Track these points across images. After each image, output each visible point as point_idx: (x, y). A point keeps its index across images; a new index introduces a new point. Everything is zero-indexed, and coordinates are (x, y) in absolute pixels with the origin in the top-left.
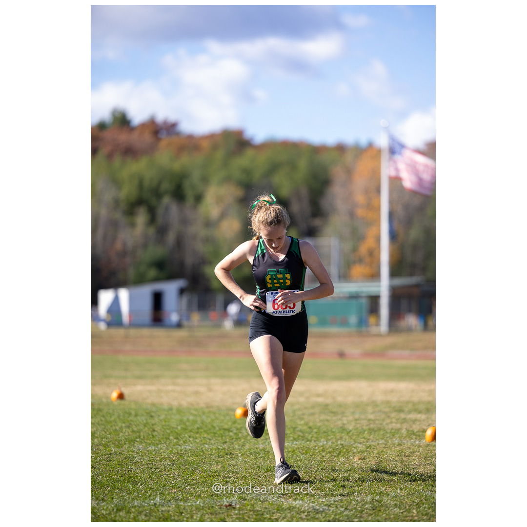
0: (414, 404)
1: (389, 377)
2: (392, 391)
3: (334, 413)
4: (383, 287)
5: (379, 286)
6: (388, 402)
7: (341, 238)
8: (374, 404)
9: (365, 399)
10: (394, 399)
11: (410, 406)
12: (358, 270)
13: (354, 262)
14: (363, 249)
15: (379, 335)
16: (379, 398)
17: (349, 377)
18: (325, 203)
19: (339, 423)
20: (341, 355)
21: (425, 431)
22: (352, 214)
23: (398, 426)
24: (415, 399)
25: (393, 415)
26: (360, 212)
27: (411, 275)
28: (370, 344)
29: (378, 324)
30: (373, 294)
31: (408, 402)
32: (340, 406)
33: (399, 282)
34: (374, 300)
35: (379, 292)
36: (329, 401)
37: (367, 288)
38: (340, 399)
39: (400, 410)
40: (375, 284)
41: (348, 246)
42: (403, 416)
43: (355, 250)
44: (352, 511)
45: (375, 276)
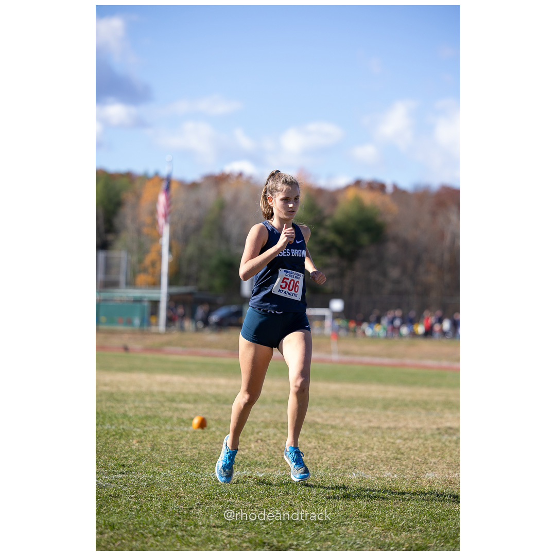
0: (184, 395)
1: (165, 371)
2: (167, 383)
3: (118, 401)
4: (163, 293)
5: (160, 293)
6: (163, 393)
7: (130, 251)
8: (152, 394)
9: (144, 389)
10: (167, 389)
11: (181, 397)
12: (142, 278)
13: (140, 272)
14: (148, 260)
15: (158, 334)
16: (156, 388)
17: (131, 369)
18: (117, 222)
19: (122, 410)
20: (126, 349)
21: (192, 419)
22: (139, 232)
23: (170, 414)
24: (185, 391)
25: (167, 404)
26: (145, 230)
27: (186, 285)
28: (150, 341)
29: (157, 324)
30: (154, 299)
31: (179, 393)
32: (123, 394)
33: (175, 290)
34: (155, 304)
35: (159, 297)
36: (114, 390)
37: (150, 294)
38: (123, 388)
39: (172, 400)
40: (157, 291)
41: (135, 259)
42: (175, 405)
43: (140, 261)
44: (129, 487)
45: (156, 284)
